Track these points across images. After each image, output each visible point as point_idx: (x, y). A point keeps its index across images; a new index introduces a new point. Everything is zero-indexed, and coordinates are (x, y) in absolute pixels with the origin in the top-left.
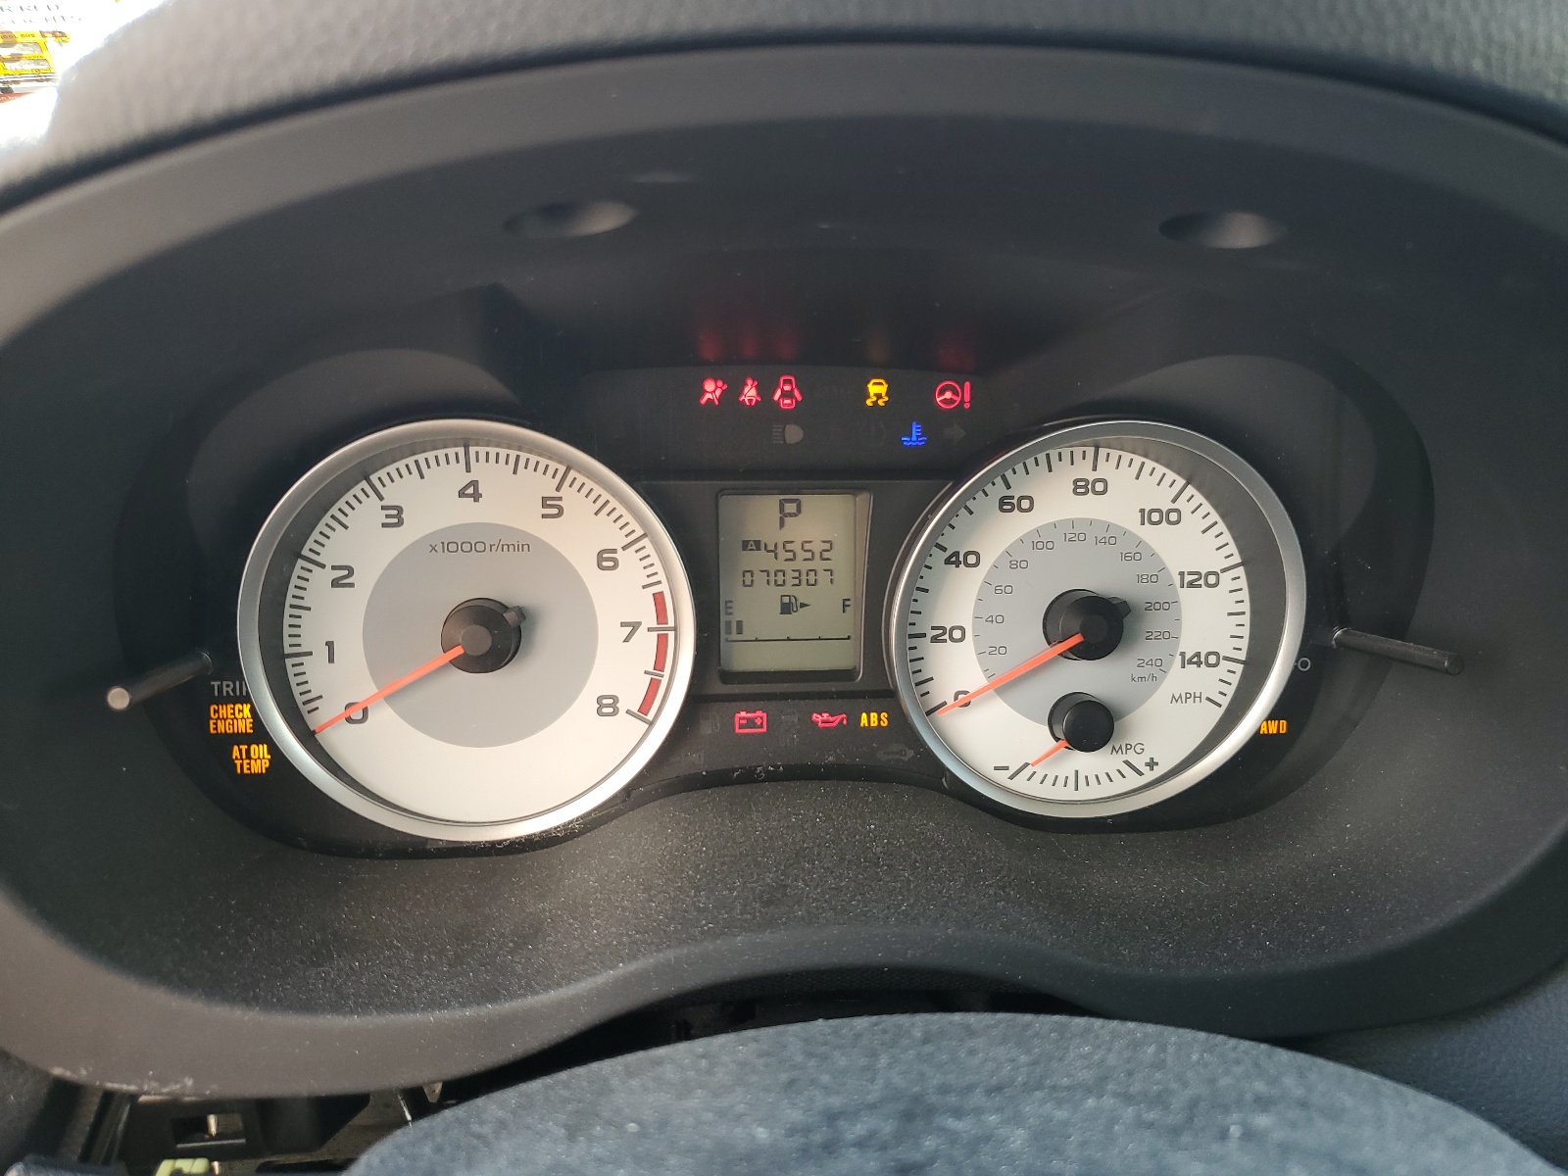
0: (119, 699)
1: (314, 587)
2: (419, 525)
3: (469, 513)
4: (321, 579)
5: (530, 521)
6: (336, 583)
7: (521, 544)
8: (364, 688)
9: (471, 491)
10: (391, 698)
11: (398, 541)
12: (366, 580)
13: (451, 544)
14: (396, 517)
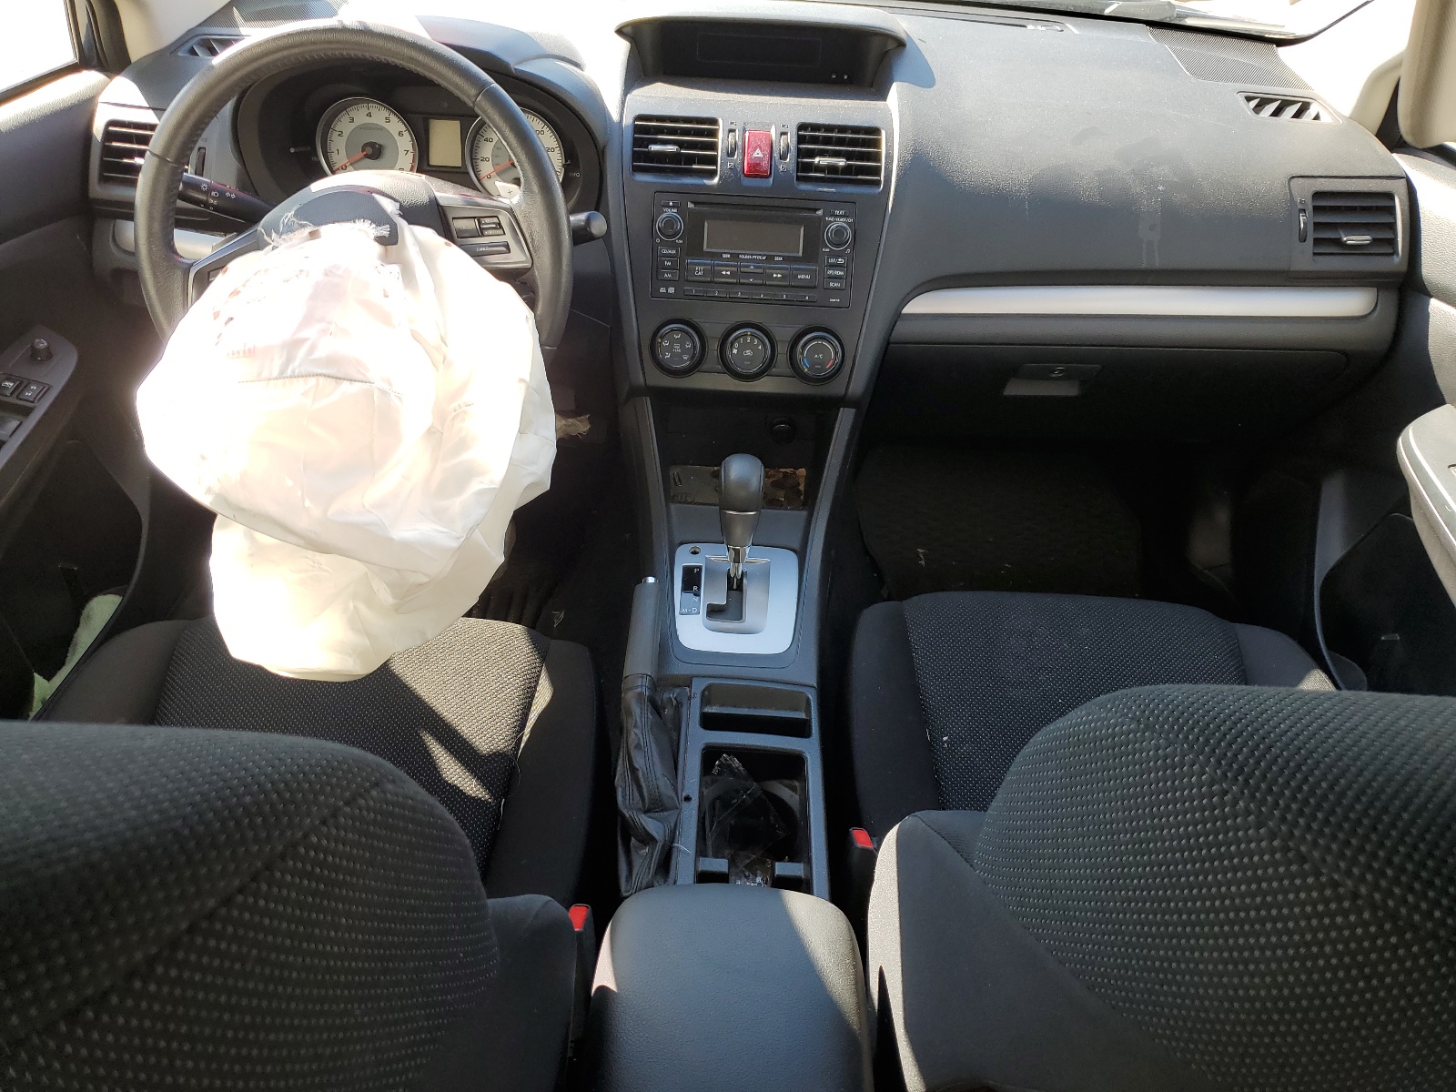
0: (292, 150)
1: (334, 136)
2: (358, 122)
3: (368, 120)
4: (336, 134)
5: (382, 123)
6: (339, 135)
7: (382, 129)
8: (345, 161)
9: (369, 115)
10: (351, 164)
11: (353, 126)
12: (346, 134)
13: (365, 128)
14: (352, 120)
